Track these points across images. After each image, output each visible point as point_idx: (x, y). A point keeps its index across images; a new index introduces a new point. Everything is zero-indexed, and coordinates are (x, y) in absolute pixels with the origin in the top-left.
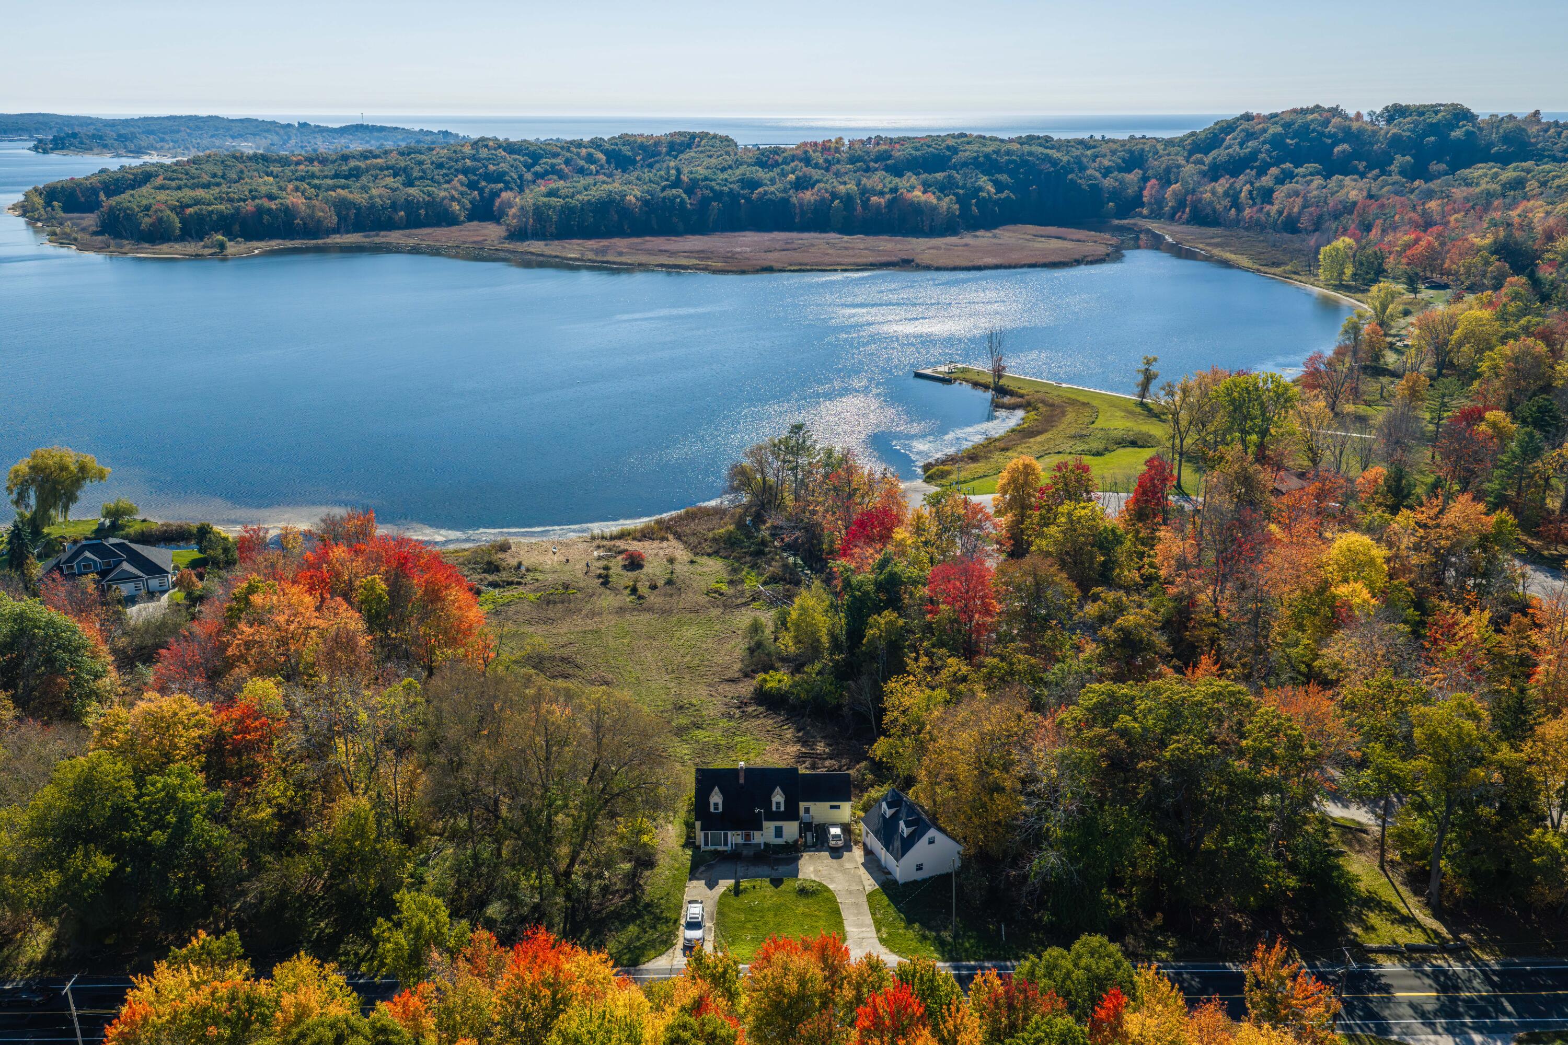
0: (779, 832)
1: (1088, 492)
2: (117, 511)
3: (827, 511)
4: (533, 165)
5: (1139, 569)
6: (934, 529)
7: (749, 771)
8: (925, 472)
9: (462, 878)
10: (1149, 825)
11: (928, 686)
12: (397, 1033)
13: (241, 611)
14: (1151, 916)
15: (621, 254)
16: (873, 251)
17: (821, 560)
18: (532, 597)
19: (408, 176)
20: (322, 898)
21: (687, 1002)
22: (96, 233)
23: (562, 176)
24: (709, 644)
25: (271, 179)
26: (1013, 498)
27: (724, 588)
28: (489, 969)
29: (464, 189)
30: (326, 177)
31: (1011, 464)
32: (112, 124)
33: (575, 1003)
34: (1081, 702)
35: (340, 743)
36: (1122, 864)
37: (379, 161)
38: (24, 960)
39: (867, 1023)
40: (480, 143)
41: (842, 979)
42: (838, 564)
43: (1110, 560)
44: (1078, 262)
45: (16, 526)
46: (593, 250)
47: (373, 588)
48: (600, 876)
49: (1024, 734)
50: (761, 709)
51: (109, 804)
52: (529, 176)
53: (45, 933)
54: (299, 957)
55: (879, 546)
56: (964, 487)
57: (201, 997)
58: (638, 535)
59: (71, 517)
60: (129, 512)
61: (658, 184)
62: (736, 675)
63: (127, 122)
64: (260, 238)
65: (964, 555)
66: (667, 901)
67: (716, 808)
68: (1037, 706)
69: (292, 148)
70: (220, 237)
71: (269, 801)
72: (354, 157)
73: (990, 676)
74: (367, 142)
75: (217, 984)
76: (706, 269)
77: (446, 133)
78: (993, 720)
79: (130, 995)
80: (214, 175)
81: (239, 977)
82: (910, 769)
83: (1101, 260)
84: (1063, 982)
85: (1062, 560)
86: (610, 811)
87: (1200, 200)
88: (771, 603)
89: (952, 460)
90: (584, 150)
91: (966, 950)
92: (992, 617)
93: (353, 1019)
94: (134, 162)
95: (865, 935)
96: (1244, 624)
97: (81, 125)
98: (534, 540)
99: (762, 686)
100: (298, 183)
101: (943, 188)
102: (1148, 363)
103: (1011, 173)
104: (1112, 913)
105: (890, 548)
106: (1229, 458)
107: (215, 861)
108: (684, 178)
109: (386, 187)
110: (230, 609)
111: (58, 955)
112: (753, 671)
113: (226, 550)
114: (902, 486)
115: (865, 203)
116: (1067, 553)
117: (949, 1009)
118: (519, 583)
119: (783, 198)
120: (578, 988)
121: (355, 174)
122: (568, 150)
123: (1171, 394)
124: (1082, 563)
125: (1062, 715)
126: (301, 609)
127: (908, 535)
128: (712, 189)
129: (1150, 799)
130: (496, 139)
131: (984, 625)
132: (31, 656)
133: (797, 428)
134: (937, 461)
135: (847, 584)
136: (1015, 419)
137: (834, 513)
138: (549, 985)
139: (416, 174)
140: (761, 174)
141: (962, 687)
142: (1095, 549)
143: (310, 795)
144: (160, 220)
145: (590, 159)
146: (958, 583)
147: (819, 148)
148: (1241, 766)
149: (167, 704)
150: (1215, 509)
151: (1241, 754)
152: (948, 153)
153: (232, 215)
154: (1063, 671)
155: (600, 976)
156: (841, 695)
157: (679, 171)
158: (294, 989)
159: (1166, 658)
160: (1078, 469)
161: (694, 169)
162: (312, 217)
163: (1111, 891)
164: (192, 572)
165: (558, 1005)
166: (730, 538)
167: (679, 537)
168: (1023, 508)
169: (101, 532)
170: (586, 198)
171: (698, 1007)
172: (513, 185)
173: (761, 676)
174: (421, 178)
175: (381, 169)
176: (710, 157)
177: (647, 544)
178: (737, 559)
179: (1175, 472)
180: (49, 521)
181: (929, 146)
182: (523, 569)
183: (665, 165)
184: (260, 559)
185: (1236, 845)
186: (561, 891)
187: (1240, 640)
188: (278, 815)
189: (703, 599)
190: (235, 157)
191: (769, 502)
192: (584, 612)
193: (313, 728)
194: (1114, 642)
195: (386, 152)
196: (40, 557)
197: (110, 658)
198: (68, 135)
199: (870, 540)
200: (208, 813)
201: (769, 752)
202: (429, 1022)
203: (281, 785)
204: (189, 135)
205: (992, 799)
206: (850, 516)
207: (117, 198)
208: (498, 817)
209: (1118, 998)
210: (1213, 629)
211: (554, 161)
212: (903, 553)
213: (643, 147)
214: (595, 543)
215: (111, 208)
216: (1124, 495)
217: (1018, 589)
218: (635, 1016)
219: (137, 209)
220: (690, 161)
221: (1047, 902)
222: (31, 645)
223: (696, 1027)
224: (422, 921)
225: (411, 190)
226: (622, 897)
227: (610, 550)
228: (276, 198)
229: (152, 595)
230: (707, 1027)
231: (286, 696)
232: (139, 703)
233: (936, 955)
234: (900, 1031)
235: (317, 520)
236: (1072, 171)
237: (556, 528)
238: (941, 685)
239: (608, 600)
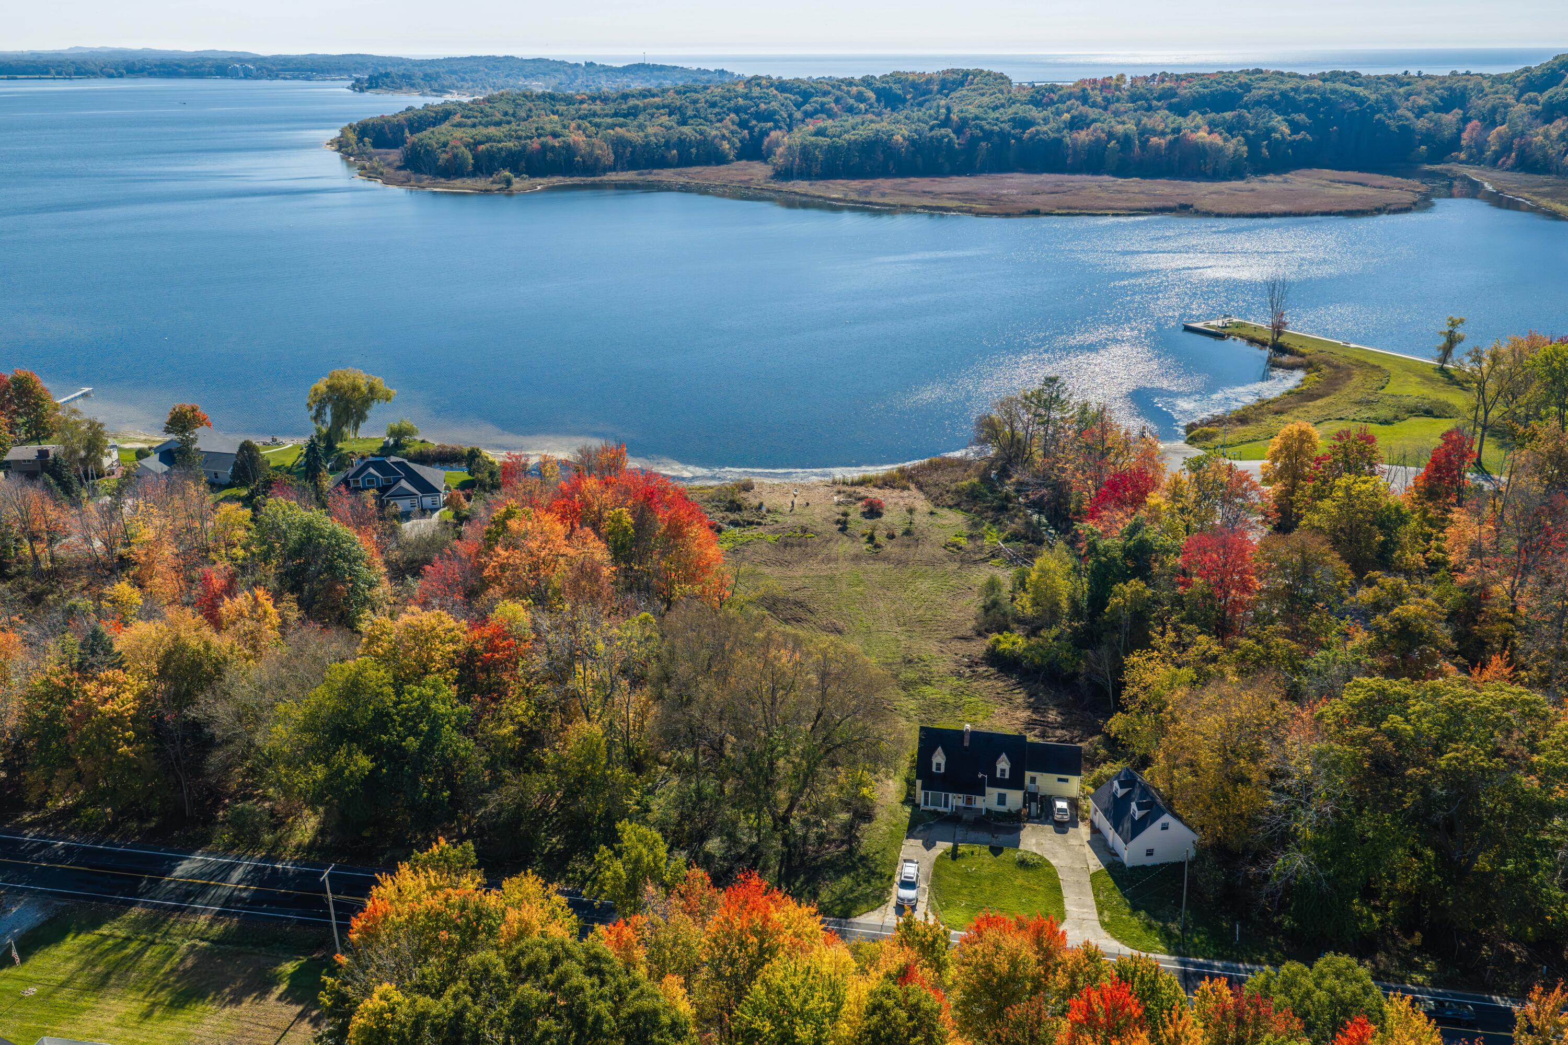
0: (1002, 800)
1: (1371, 465)
2: (400, 431)
3: (1077, 469)
4: (803, 103)
5: (1424, 553)
6: (1192, 496)
7: (974, 735)
8: (1188, 432)
9: (685, 810)
10: (1415, 837)
11: (1173, 662)
12: (608, 961)
13: (499, 534)
14: (1409, 934)
15: (883, 195)
16: (1148, 195)
17: (1066, 519)
18: (771, 538)
19: (683, 114)
20: (556, 814)
21: (893, 968)
22: (399, 168)
23: (831, 115)
24: (943, 598)
25: (556, 117)
26: (1285, 468)
27: (963, 542)
28: (702, 908)
29: (735, 128)
30: (606, 115)
31: (1285, 430)
32: (421, 63)
33: (781, 955)
34: (1345, 696)
35: (579, 667)
36: (1380, 875)
37: (656, 99)
38: (294, 842)
39: (1081, 1017)
40: (755, 81)
41: (1057, 965)
42: (1085, 527)
43: (1392, 541)
44: (1379, 211)
45: (312, 441)
46: (856, 190)
47: (619, 521)
48: (817, 824)
49: (1276, 725)
50: (992, 670)
51: (371, 707)
52: (798, 115)
53: (312, 819)
54: (526, 874)
55: (1130, 510)
56: (1230, 451)
57: (435, 902)
58: (880, 483)
59: (360, 435)
60: (409, 432)
61: (926, 123)
62: (969, 633)
63: (433, 63)
64: (543, 174)
65: (1224, 525)
66: (883, 855)
67: (938, 768)
68: (1294, 695)
69: (578, 88)
70: (507, 173)
71: (512, 719)
72: (633, 96)
73: (1243, 658)
74: (648, 81)
75: (450, 890)
76: (969, 211)
77: (722, 72)
78: (1244, 707)
79: (375, 891)
80: (506, 114)
81: (472, 886)
82: (1147, 749)
83: (1406, 210)
84: (1302, 1000)
85: (1336, 537)
86: (832, 761)
87: (1530, 144)
88: (1011, 561)
89: (1218, 421)
90: (855, 89)
91: (1195, 946)
92: (1250, 593)
93: (569, 941)
94: (436, 101)
95: (1086, 916)
96: (1545, 622)
97: (393, 65)
98: (776, 481)
99: (994, 647)
100: (580, 121)
101: (1231, 129)
102: (1453, 324)
103: (1310, 113)
104: (1363, 926)
105: (1142, 513)
106: (1543, 436)
107: (461, 769)
108: (954, 117)
109: (661, 125)
110: (489, 532)
111: (323, 841)
112: (987, 630)
113: (492, 474)
114: (1161, 446)
115: (1144, 144)
116: (1342, 530)
117: (1169, 1015)
118: (759, 524)
119: (1055, 139)
120: (786, 938)
121: (633, 113)
122: (839, 89)
123: (1478, 360)
124: (1359, 542)
125: (1321, 708)
126: (552, 537)
127: (1163, 500)
128: (982, 128)
129: (1417, 808)
130: (770, 78)
131: (1241, 602)
132: (316, 563)
133: (1051, 381)
134: (1201, 421)
135: (1093, 548)
136: (1293, 380)
137: (1084, 472)
138: (755, 933)
139: (690, 113)
140: (1035, 113)
141: (1211, 667)
142: (1375, 528)
143: (549, 716)
144: (455, 156)
145: (860, 98)
146: (1215, 556)
147: (1099, 86)
148: (1531, 783)
149: (427, 619)
150: (1521, 492)
151: (1531, 770)
152: (1239, 91)
153: (520, 152)
154: (1327, 659)
155: (808, 929)
156: (1078, 664)
157: (949, 110)
158: (518, 906)
159: (1450, 654)
160: (1362, 439)
161: (964, 108)
162: (591, 154)
163: (1365, 902)
164: (461, 493)
165: (765, 954)
166: (972, 491)
167: (920, 487)
168: (1294, 478)
169: (386, 450)
170: (853, 138)
171: (904, 975)
172: (782, 124)
173: (994, 636)
174: (695, 116)
175: (658, 108)
176: (983, 95)
177: (887, 492)
178: (979, 513)
179: (1475, 448)
180: (342, 438)
181: (1219, 83)
182: (764, 510)
183: (935, 104)
184: (520, 486)
185: (1516, 869)
186: (778, 835)
187: (1539, 639)
188: (520, 731)
189: (941, 552)
190: (525, 96)
191: (1017, 456)
192: (820, 557)
193: (556, 652)
194: (1388, 632)
195: (664, 91)
196: (332, 470)
197: (384, 570)
198: (381, 74)
199: (1121, 503)
200: (457, 725)
201: (998, 715)
202: (640, 954)
203: (523, 704)
204: (487, 74)
205: (1236, 790)
206: (1101, 477)
207: (419, 135)
208: (722, 755)
209: (1364, 1028)
210: (1507, 625)
211: (824, 100)
212: (1157, 519)
213: (914, 85)
214: (836, 489)
215: (414, 144)
216: (1412, 469)
217: (1282, 566)
218: (839, 976)
219: (436, 146)
220: (961, 99)
221: (1289, 905)
222: (316, 553)
223: (900, 996)
224: (640, 853)
225: (685, 129)
226: (838, 847)
227: (850, 496)
228: (559, 136)
229: (424, 512)
230: (911, 998)
231: (533, 620)
232: (403, 615)
233: (1161, 947)
234: (1116, 1031)
235: (574, 449)
236: (1380, 111)
237: (799, 470)
238: (1187, 663)
239: (844, 547)
